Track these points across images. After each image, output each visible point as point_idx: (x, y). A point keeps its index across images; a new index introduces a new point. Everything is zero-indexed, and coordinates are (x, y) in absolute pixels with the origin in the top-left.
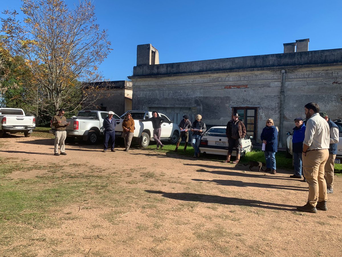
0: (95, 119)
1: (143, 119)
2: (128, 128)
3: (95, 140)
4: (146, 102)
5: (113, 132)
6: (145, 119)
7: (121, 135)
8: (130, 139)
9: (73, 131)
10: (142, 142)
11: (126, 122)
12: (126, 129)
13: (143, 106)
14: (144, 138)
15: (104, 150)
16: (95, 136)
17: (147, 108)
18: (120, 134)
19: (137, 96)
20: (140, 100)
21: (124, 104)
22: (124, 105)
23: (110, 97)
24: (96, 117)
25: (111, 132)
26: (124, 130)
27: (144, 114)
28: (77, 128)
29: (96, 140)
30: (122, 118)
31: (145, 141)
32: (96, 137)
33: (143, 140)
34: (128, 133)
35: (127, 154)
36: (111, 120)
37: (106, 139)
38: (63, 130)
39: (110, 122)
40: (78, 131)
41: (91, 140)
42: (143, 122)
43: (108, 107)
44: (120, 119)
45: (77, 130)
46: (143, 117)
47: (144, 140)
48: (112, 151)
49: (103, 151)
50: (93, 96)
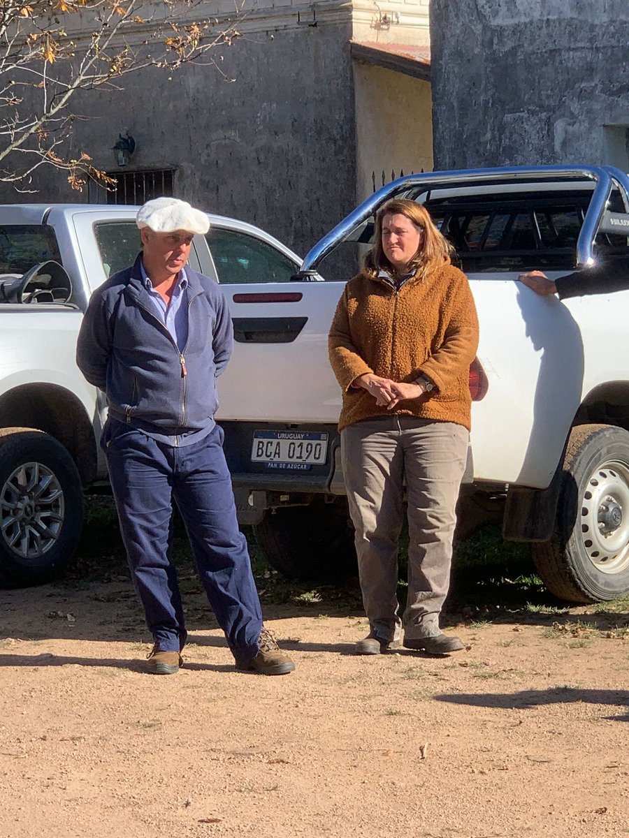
0: (43, 298)
1: (568, 260)
3: (45, 537)
4: (590, 70)
6: (590, 262)
7: (327, 469)
10: (576, 534)
13: (560, 126)
15: (157, 650)
16: (46, 493)
17: (598, 136)
18: (314, 453)
19: (481, 16)
20: (513, 52)
21: (351, 121)
22: (353, 130)
23: (198, 55)
24: (46, 278)
27: (582, 200)
29: (56, 528)
30: (328, 267)
31: (608, 521)
32: (57, 493)
33: (592, 520)
35: (402, 707)
36: (176, 299)
39: (170, 327)
41: (10, 530)
42: (567, 302)
43: (184, 164)
44: (301, 277)
46: (570, 237)
47: (603, 518)
50: (37, 63)
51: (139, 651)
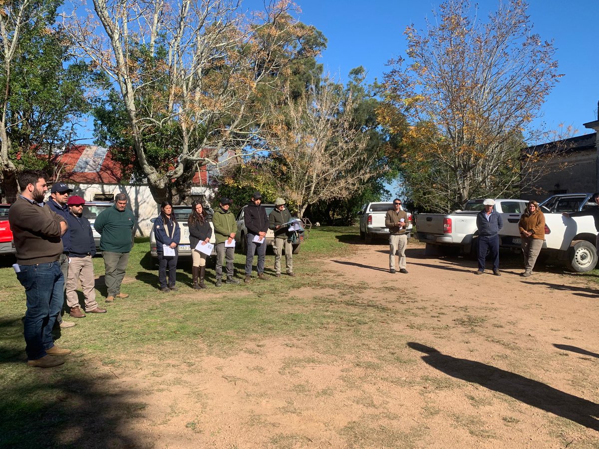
2: (529, 231)
5: (495, 238)
6: (580, 211)
8: (535, 252)
9: (443, 235)
10: (574, 260)
11: (526, 218)
12: (526, 232)
14: (580, 252)
15: (478, 270)
18: (518, 241)
25: (488, 237)
26: (522, 233)
28: (449, 231)
31: (583, 258)
33: (578, 257)
34: (530, 240)
36: (490, 215)
37: (480, 250)
38: (401, 233)
39: (488, 220)
40: (450, 236)
42: (574, 218)
45: (450, 234)
46: (577, 206)
47: (581, 257)
48: (495, 274)
49: (476, 273)
51: (476, 270)
